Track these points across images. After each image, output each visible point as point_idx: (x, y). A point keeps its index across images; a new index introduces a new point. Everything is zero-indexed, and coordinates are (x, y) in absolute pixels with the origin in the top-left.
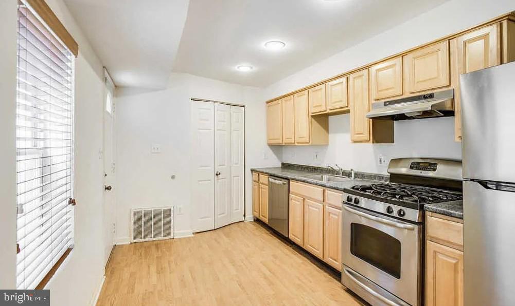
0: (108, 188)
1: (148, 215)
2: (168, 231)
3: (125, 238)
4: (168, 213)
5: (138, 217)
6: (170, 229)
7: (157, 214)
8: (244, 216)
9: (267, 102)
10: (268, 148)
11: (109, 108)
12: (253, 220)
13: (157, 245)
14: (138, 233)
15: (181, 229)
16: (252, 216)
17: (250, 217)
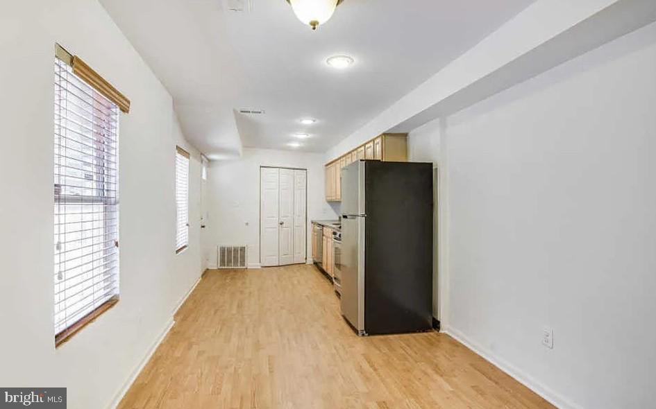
0: (203, 227)
1: (229, 251)
2: (243, 263)
3: (214, 265)
4: (243, 249)
5: (223, 250)
6: (244, 261)
7: (236, 250)
8: (306, 259)
9: (327, 165)
10: (326, 203)
11: (204, 177)
12: (312, 263)
13: (235, 271)
14: (223, 262)
15: (252, 262)
16: (311, 259)
17: (310, 261)
